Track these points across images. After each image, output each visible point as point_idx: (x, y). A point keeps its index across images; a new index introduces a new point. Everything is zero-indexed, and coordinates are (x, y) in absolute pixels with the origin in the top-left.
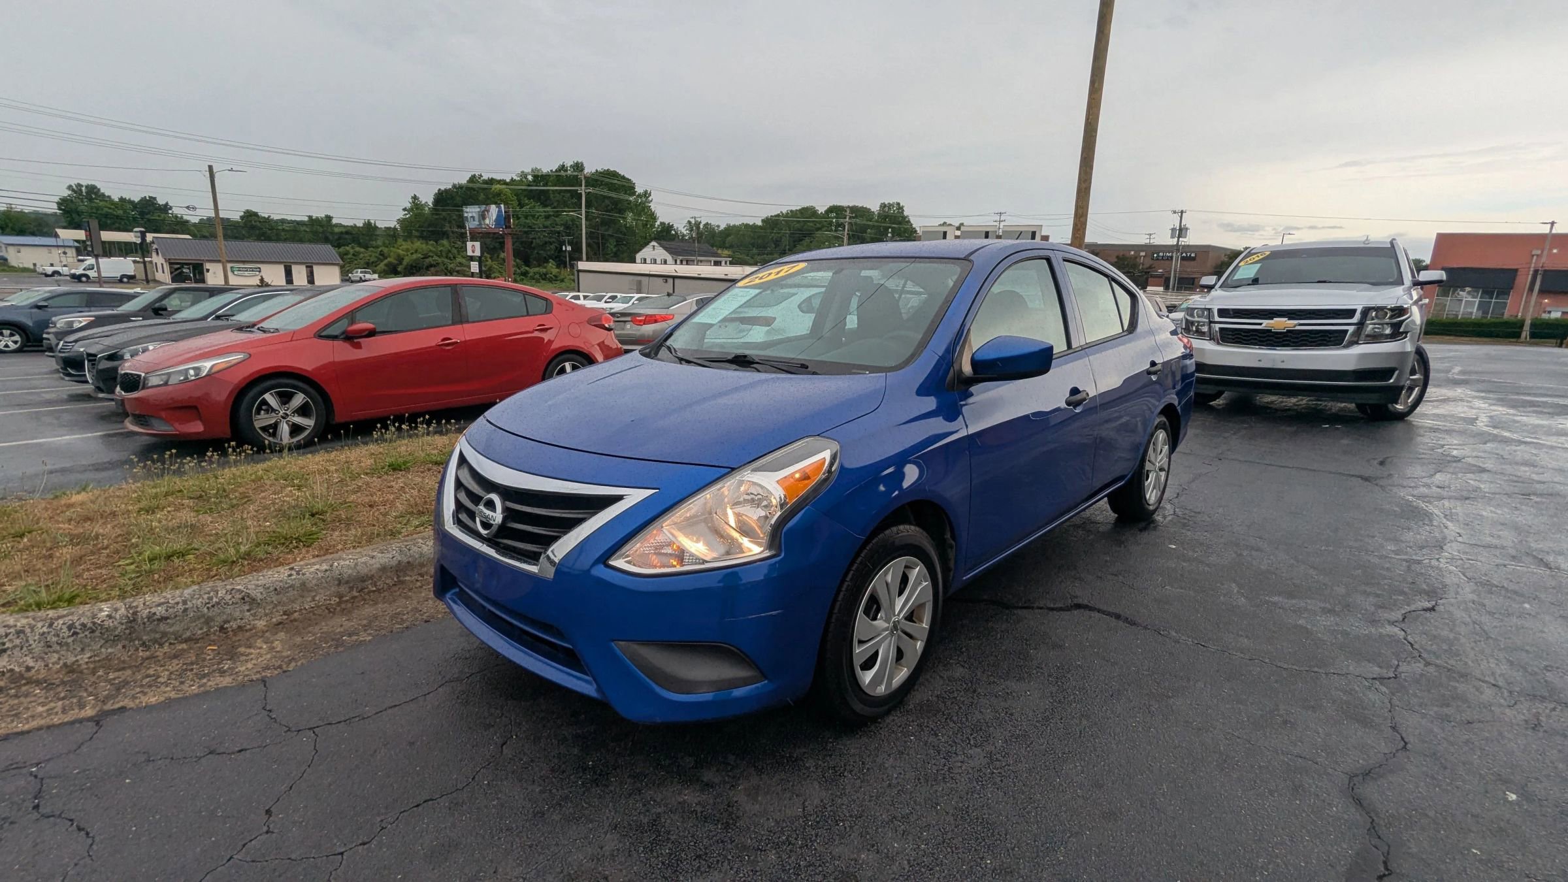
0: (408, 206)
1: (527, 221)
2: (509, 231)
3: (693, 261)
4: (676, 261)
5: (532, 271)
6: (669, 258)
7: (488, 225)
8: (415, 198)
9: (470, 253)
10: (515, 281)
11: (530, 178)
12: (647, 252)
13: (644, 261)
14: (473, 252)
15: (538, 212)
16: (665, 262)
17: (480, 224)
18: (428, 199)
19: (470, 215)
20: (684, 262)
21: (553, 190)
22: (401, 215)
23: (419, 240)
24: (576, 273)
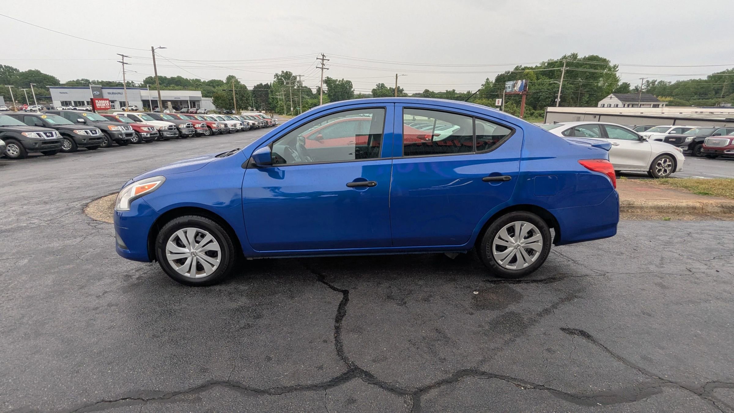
0: (484, 83)
1: (539, 87)
2: (525, 93)
3: (638, 105)
4: (624, 105)
5: (536, 112)
6: (620, 103)
7: (515, 90)
8: (488, 79)
9: (497, 104)
10: (525, 118)
11: (546, 64)
12: (606, 101)
13: (603, 106)
14: (498, 104)
15: (545, 82)
16: (617, 106)
17: (512, 90)
18: (493, 79)
19: (508, 86)
20: (630, 106)
21: (556, 70)
22: (480, 87)
23: (485, 99)
24: (545, 113)
